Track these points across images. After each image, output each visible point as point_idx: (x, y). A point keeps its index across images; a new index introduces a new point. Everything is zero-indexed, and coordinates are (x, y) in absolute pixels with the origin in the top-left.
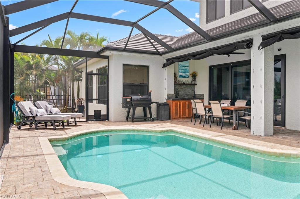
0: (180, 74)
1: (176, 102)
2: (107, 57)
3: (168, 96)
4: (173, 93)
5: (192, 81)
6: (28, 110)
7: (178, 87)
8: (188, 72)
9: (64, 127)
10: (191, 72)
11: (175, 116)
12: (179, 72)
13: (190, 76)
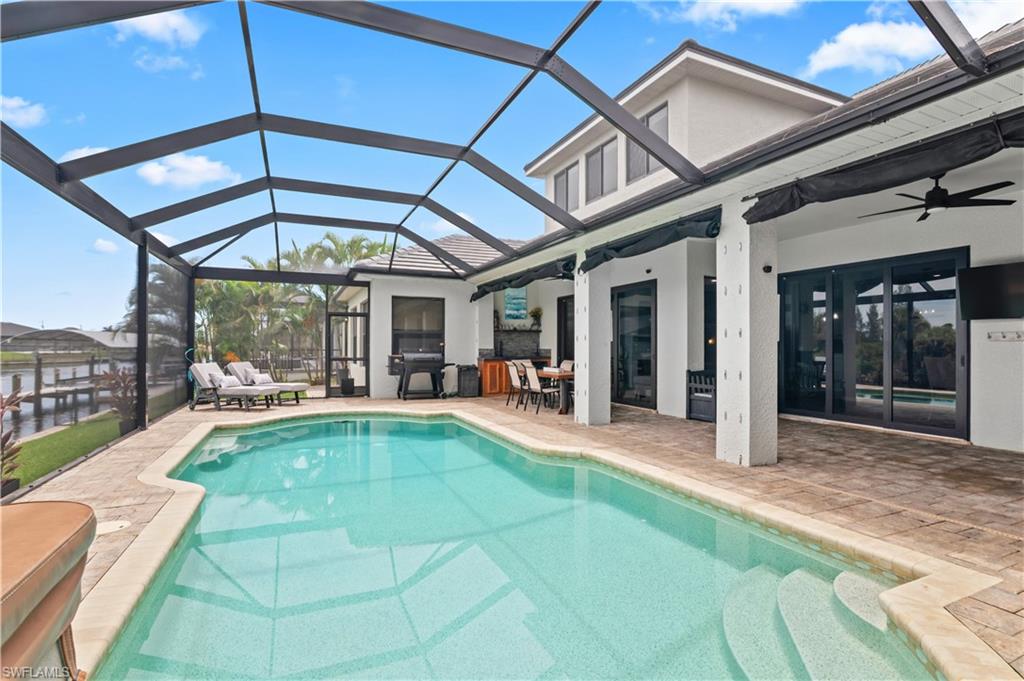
0: (508, 312)
1: (493, 364)
2: (367, 284)
3: (480, 354)
4: (492, 347)
5: (532, 325)
6: (207, 378)
7: (503, 337)
8: (525, 309)
9: (268, 407)
10: (531, 308)
11: (491, 389)
12: (506, 308)
13: (529, 316)
